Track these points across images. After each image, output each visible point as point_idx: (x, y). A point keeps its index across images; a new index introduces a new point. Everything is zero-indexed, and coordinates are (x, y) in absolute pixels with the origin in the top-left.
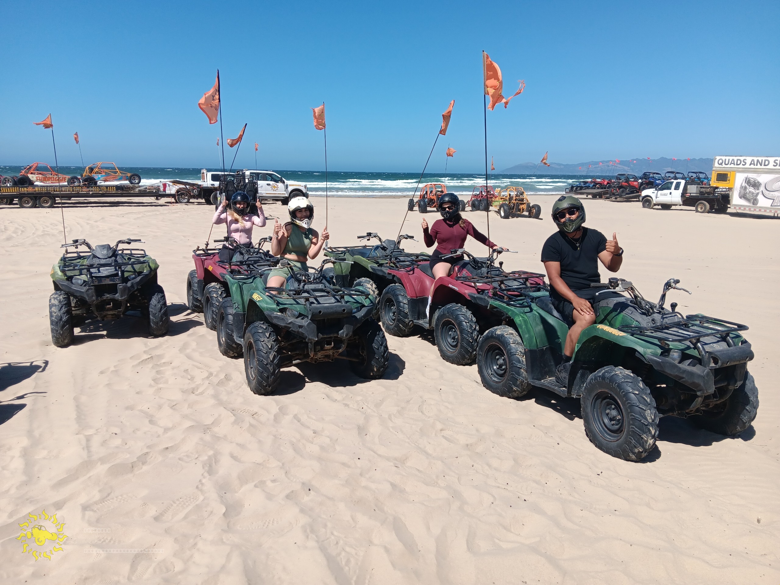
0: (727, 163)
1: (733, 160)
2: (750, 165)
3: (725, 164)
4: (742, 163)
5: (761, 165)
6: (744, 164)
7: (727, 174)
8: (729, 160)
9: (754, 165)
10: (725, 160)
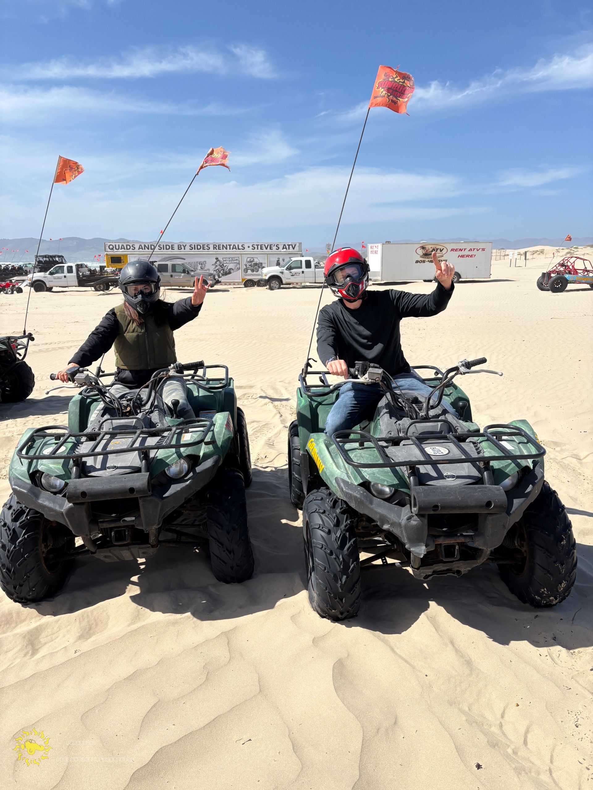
0: (117, 248)
1: (123, 245)
2: (139, 249)
3: (116, 249)
4: (132, 248)
5: (148, 249)
6: (133, 248)
7: (120, 257)
8: (119, 245)
9: (143, 249)
10: (115, 245)
